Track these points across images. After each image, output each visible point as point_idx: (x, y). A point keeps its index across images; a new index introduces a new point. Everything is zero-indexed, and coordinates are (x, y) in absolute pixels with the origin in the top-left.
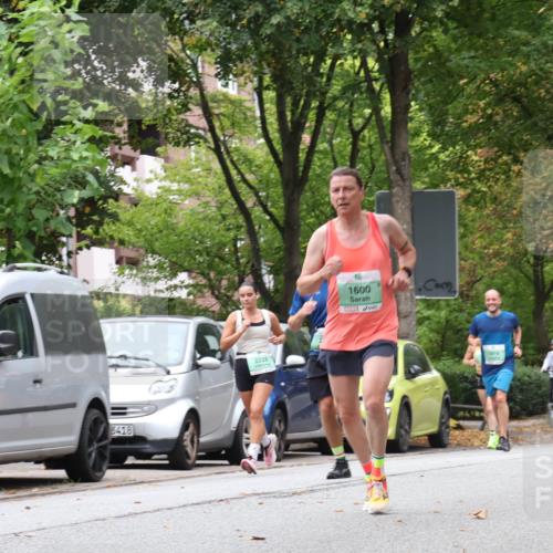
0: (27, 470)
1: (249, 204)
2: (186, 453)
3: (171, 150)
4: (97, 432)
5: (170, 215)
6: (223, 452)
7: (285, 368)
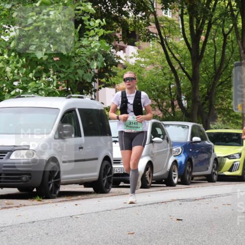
0: (76, 188)
1: (176, 68)
2: (147, 181)
3: (141, 43)
4: (107, 171)
5: (140, 73)
6: (164, 181)
7: (192, 143)
